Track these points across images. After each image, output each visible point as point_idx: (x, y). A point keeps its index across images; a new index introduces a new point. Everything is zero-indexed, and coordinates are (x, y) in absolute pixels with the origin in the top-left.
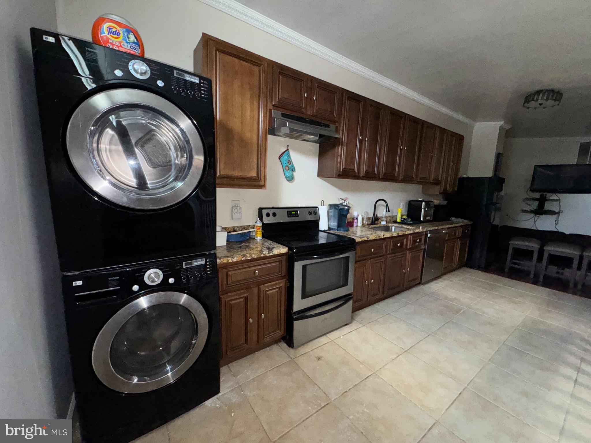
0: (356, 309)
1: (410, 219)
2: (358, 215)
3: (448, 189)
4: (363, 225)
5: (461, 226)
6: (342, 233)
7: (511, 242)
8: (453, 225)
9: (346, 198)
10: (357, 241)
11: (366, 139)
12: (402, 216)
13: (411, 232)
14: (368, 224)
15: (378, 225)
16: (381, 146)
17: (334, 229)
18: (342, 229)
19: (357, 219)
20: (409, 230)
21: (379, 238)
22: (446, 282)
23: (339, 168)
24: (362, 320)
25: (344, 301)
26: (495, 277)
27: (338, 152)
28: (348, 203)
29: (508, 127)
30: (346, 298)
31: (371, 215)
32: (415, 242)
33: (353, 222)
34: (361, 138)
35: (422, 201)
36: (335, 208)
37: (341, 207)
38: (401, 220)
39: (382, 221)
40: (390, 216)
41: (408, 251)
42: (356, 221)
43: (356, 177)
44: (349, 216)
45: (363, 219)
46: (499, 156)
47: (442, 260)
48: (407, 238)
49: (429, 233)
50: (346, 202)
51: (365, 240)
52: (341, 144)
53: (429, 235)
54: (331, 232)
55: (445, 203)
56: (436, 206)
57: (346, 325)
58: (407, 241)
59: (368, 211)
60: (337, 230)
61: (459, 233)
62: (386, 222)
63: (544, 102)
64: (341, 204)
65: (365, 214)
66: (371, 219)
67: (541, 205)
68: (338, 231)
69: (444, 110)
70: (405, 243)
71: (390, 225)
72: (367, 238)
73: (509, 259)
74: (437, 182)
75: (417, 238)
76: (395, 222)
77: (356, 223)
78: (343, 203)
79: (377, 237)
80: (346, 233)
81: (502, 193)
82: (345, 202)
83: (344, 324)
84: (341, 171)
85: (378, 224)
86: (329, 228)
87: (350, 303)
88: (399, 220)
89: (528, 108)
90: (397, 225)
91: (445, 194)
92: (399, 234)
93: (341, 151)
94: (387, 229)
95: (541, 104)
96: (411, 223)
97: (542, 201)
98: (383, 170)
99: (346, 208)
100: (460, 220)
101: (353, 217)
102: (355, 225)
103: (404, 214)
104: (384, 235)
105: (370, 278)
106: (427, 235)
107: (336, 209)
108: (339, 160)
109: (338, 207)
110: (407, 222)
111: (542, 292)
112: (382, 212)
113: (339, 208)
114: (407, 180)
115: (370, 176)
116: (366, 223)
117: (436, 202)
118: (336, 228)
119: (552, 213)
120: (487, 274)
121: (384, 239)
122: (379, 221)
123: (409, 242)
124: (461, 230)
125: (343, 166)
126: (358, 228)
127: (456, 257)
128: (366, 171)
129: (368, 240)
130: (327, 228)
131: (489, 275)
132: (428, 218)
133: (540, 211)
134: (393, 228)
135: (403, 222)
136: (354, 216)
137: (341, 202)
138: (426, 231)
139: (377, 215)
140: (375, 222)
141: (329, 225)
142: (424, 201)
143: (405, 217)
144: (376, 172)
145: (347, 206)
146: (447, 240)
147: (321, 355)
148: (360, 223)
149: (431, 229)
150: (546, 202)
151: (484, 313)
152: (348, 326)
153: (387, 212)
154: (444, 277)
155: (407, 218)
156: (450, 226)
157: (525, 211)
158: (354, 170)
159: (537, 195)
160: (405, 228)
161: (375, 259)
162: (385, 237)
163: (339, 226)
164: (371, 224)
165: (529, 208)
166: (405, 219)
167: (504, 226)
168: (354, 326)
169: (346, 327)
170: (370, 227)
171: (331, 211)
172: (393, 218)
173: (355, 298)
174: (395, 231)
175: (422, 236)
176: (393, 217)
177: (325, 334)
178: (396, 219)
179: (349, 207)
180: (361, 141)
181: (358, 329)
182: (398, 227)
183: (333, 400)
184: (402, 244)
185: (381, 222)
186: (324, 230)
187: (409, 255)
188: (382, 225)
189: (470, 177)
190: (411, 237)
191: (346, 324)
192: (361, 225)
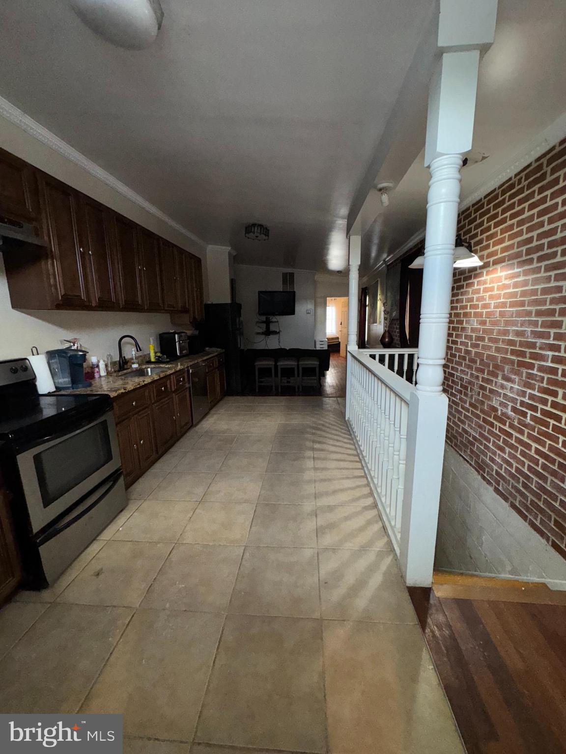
0: (128, 486)
1: (165, 356)
2: (99, 361)
3: (197, 317)
4: (109, 374)
5: (216, 356)
6: (81, 390)
7: (256, 364)
8: (210, 356)
9: (75, 339)
10: (112, 397)
11: (90, 252)
12: (156, 353)
13: (173, 371)
14: (115, 372)
15: (129, 370)
16: (113, 263)
17: (68, 388)
18: (80, 386)
19: (98, 366)
20: (169, 368)
21: (139, 386)
22: (215, 417)
23: (54, 294)
24: (140, 495)
25: (112, 482)
26: (250, 398)
27: (48, 270)
28: (81, 346)
29: (234, 253)
30: (113, 478)
31: (117, 359)
32: (178, 381)
33: (93, 373)
34: (81, 249)
35: (175, 333)
36: (59, 356)
37: (71, 353)
38: (156, 359)
39: (133, 363)
40: (141, 356)
41: (174, 394)
42: (97, 369)
43: (85, 306)
44: (85, 365)
45: (106, 366)
46: (233, 282)
47: (207, 395)
48: (170, 379)
49: (191, 369)
50: (76, 345)
51: (122, 393)
52: (50, 256)
53: (191, 372)
54: (63, 392)
55: (197, 332)
56: (189, 337)
57: (122, 511)
58: (170, 382)
59: (111, 354)
60: (73, 389)
61: (216, 364)
62: (138, 365)
63: (258, 235)
64: (69, 349)
65: (108, 359)
66: (118, 363)
67: (268, 327)
68: (75, 390)
69: (174, 224)
70: (169, 386)
71: (144, 367)
72: (125, 390)
73: (257, 378)
74: (185, 311)
75: (180, 376)
76: (149, 362)
77: (98, 372)
78: (71, 347)
79: (136, 386)
80: (89, 389)
81: (242, 319)
82: (74, 345)
83: (119, 512)
84: (60, 298)
85: (129, 368)
86: (56, 388)
87: (121, 481)
88: (153, 359)
89: (248, 238)
90: (153, 366)
91: (195, 324)
92: (161, 376)
93: (53, 268)
94: (141, 373)
95: (257, 237)
96: (168, 360)
97: (268, 323)
98: (122, 297)
99: (81, 353)
100: (214, 349)
101: (91, 366)
102: (97, 375)
103: (156, 351)
104: (144, 381)
105: (138, 440)
106: (188, 371)
107: (64, 357)
108: (52, 281)
109: (66, 353)
110: (163, 360)
111: (282, 401)
112: (130, 352)
113: (69, 355)
114: (154, 308)
115: (106, 305)
116: (113, 370)
117: (189, 333)
118: (70, 385)
119: (275, 333)
120: (244, 397)
121: (146, 385)
122: (129, 364)
123: (172, 382)
124: (216, 359)
125: (61, 292)
126: (103, 379)
127: (218, 389)
128: (100, 298)
129: (125, 392)
130: (54, 389)
131: (245, 398)
132: (184, 352)
133: (268, 333)
134: (149, 369)
135: (159, 361)
136: (92, 363)
137: (67, 345)
138: (187, 367)
139: (124, 357)
140: (123, 366)
141: (55, 384)
142: (177, 333)
143: (159, 354)
144: (113, 299)
145: (81, 351)
146: (208, 373)
147: (99, 568)
148: (104, 372)
149: (191, 363)
150: (271, 324)
151: (252, 433)
152: (124, 511)
153: (138, 351)
154: (212, 412)
155: (161, 355)
156: (208, 357)
157: (258, 333)
158: (80, 296)
159: (264, 318)
160: (163, 368)
161: (140, 413)
162: (145, 383)
163: (74, 382)
164: (119, 371)
165: (260, 331)
166: (159, 357)
167: (248, 350)
168: (132, 507)
169: (123, 513)
170: (120, 374)
171: (53, 361)
172: (144, 357)
173: (124, 473)
174: (152, 374)
175: (184, 373)
176: (145, 355)
177: (94, 540)
178: (150, 357)
179: (85, 351)
180: (83, 255)
181: (139, 508)
182: (154, 368)
183: (138, 606)
184: (166, 387)
185: (131, 366)
186: (49, 393)
187: (176, 398)
188: (134, 369)
189: (214, 303)
190: (173, 377)
191: (120, 510)
192: (106, 374)
